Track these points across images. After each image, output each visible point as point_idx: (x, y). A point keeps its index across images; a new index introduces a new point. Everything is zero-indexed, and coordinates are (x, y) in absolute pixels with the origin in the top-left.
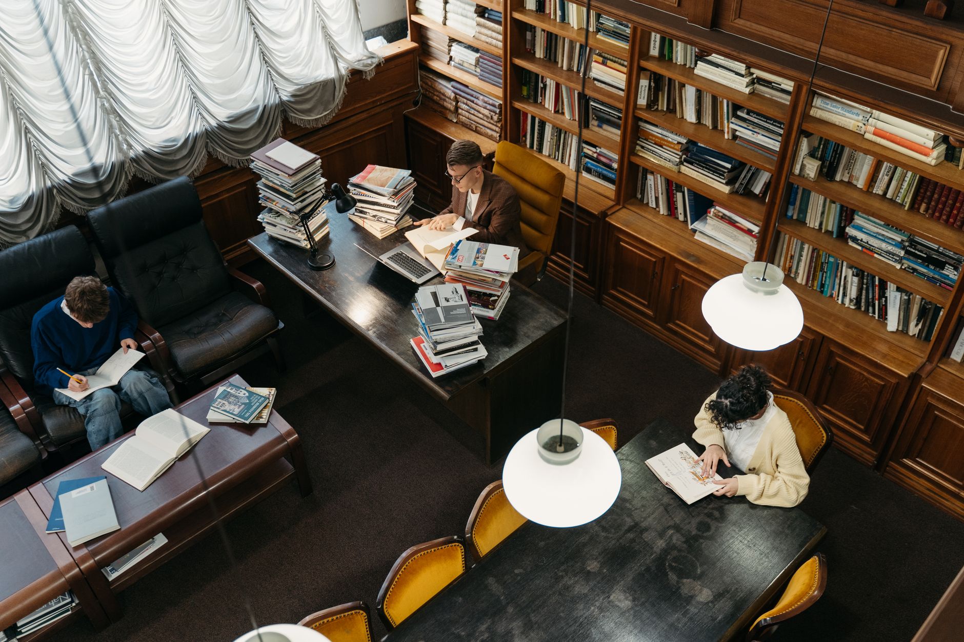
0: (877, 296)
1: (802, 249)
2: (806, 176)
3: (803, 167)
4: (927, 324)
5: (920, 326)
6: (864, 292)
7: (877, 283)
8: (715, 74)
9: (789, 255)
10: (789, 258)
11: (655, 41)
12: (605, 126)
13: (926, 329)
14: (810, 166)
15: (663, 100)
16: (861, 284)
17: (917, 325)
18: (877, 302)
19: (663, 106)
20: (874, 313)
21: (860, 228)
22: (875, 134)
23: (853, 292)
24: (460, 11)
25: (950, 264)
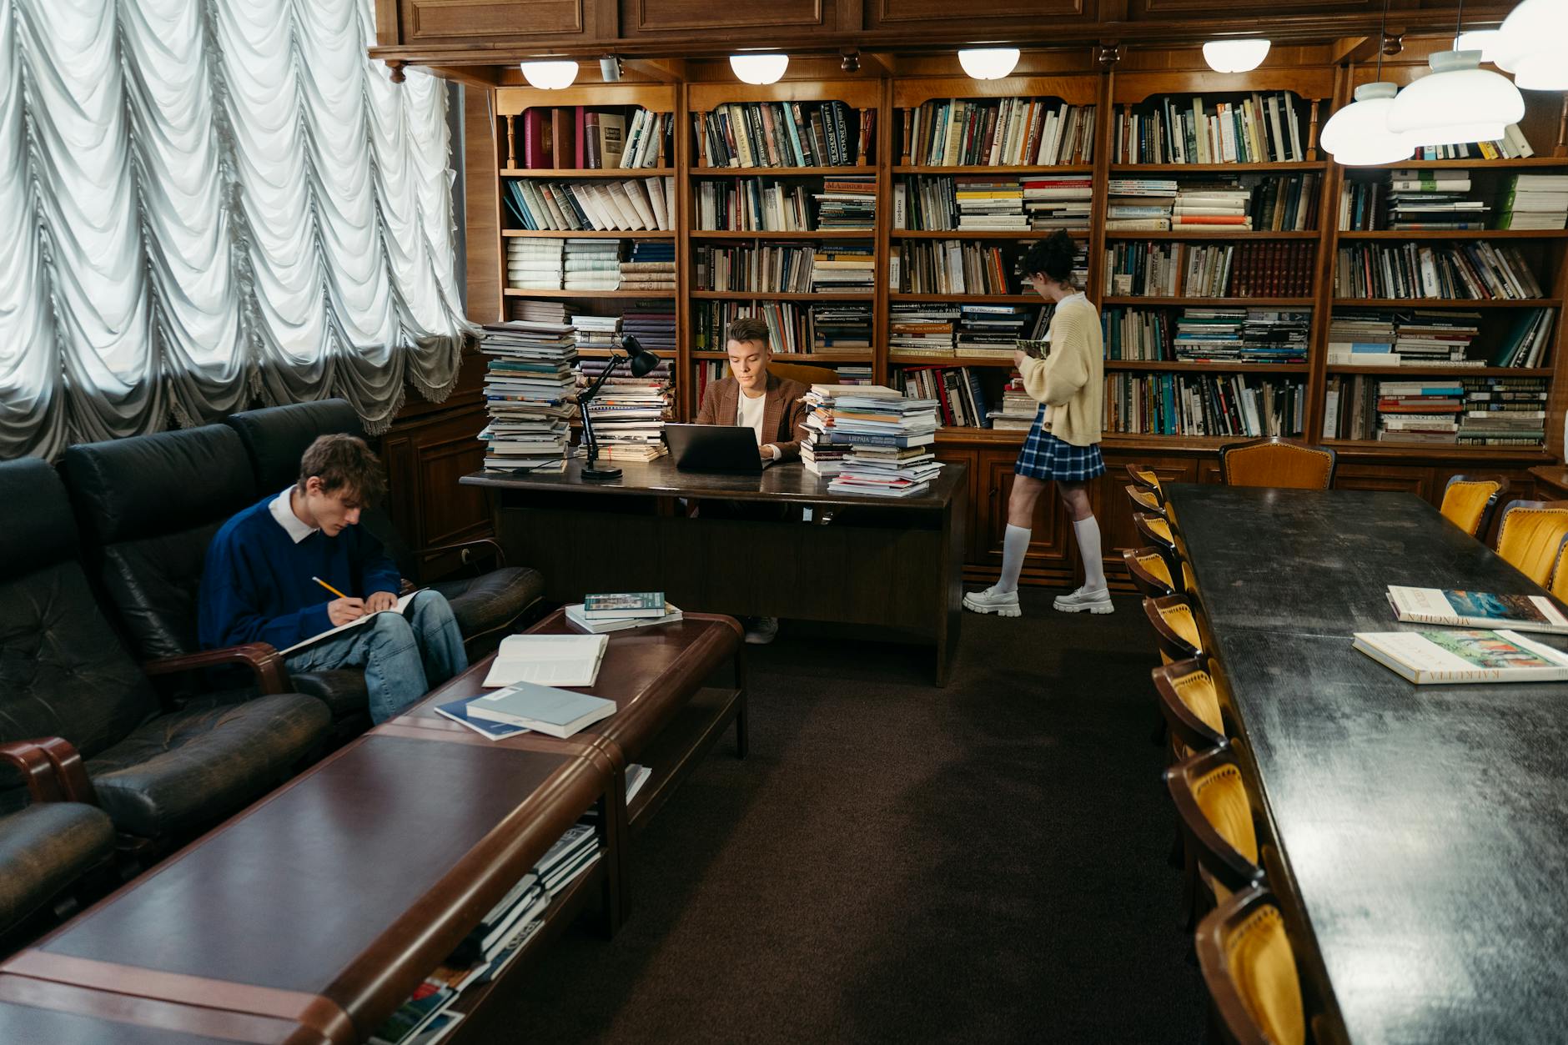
0: (1225, 409)
1: (1127, 389)
2: (1121, 293)
3: (1114, 284)
4: (1286, 415)
5: (1280, 421)
6: (1208, 411)
7: (1221, 392)
8: (984, 223)
9: (1113, 406)
10: (1113, 409)
11: (900, 211)
12: (836, 343)
13: (1286, 420)
14: (1124, 280)
15: (916, 281)
16: (1203, 401)
17: (1277, 419)
18: (1226, 415)
19: (916, 287)
20: (1226, 431)
21: (1188, 335)
22: (1183, 222)
23: (1198, 416)
24: (590, 264)
25: (1293, 332)
